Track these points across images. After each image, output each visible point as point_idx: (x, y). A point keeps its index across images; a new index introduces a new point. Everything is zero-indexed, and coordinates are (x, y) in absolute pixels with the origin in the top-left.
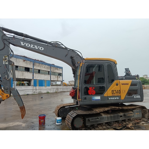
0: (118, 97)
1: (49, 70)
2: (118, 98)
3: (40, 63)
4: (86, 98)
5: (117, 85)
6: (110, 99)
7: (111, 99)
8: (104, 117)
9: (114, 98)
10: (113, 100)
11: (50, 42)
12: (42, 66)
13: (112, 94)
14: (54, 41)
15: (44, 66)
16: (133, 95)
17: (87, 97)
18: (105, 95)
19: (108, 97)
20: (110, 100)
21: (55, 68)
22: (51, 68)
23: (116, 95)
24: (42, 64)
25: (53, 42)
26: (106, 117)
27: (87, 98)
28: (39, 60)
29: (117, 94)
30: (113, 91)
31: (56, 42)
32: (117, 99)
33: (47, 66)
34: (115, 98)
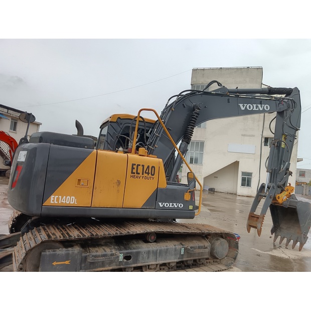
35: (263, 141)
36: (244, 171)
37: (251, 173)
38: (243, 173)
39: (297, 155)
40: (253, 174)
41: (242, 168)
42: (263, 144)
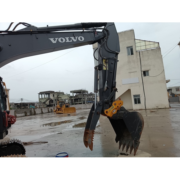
35: (142, 74)
36: (134, 94)
37: (139, 95)
38: (134, 96)
39: (165, 78)
40: (140, 95)
41: (133, 93)
42: (143, 76)
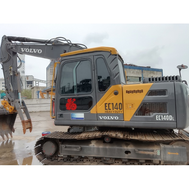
0: (118, 116)
1: (141, 76)
2: (117, 118)
3: (127, 67)
4: (62, 114)
5: (116, 93)
6: (101, 118)
7: (104, 118)
8: (91, 148)
9: (108, 117)
10: (107, 120)
11: (50, 41)
12: (130, 71)
13: (106, 109)
14: (54, 38)
15: (132, 70)
16: (155, 114)
17: (65, 113)
18: (93, 111)
19: (97, 115)
20: (101, 120)
21: (149, 72)
22: (142, 73)
23: (112, 112)
24: (130, 68)
25: (53, 40)
26: (94, 148)
27: (64, 115)
28: (127, 64)
29: (115, 110)
30: (107, 105)
31: (57, 38)
32: (114, 120)
33: (136, 70)
34: (111, 117)
